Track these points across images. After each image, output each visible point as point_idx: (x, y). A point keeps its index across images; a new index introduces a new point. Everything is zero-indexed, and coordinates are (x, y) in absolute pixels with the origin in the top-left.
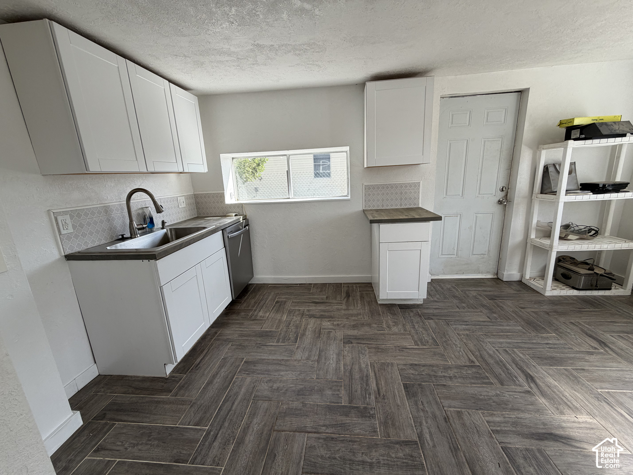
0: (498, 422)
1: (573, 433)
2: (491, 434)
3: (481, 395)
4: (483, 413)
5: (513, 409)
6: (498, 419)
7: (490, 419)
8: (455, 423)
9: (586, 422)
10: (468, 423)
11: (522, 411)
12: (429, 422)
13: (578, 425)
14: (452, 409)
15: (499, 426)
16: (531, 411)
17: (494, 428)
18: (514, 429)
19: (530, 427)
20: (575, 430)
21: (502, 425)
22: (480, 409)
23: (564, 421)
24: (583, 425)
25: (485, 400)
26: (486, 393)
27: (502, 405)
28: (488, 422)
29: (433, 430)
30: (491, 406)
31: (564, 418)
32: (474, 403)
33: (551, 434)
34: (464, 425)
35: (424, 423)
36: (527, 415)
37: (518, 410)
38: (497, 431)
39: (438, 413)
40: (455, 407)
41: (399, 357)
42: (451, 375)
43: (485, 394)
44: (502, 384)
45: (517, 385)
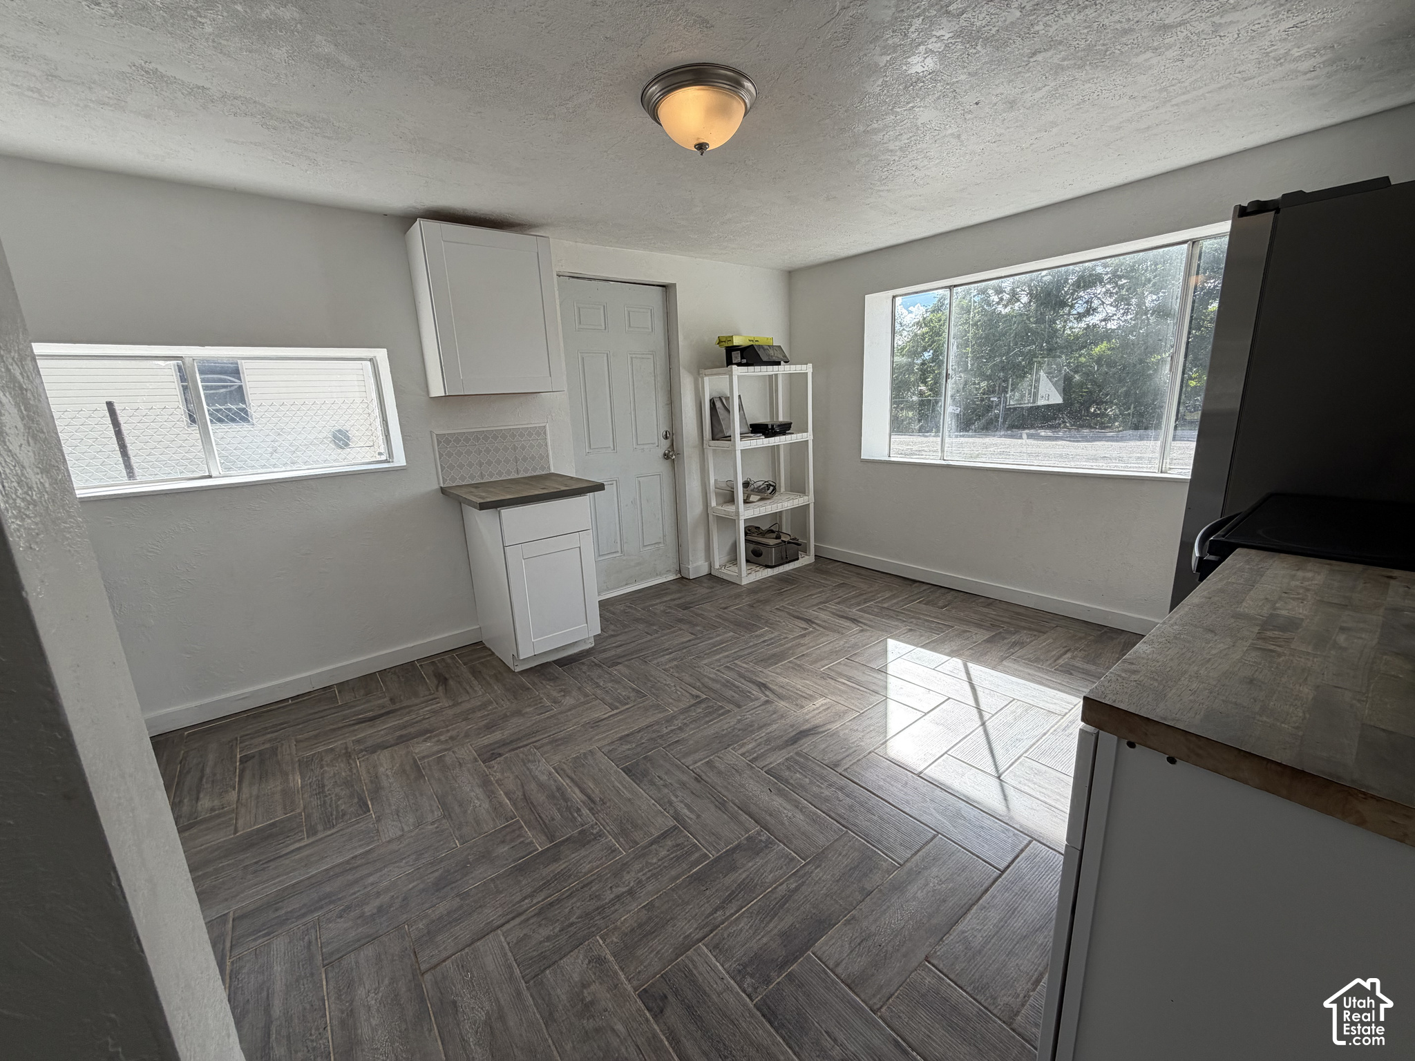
0: (752, 749)
1: (817, 721)
2: (750, 765)
3: (723, 730)
4: (733, 749)
5: (760, 728)
6: (750, 746)
7: (743, 750)
8: (709, 777)
9: (822, 705)
10: (722, 768)
11: (769, 725)
12: (679, 793)
13: (816, 712)
14: (699, 764)
15: (755, 752)
16: (777, 720)
17: (751, 757)
18: (769, 747)
19: (782, 737)
20: (818, 717)
21: (757, 749)
22: (729, 745)
23: (807, 714)
24: (822, 709)
25: (730, 733)
26: (728, 724)
27: (749, 729)
28: (741, 755)
29: (688, 801)
30: (738, 736)
31: (805, 711)
32: (720, 743)
33: (801, 732)
34: (720, 773)
35: (673, 798)
36: (775, 726)
37: (765, 725)
38: (754, 758)
39: (685, 778)
40: (701, 760)
41: (597, 738)
42: (680, 725)
43: (726, 727)
44: (739, 706)
45: (752, 700)
